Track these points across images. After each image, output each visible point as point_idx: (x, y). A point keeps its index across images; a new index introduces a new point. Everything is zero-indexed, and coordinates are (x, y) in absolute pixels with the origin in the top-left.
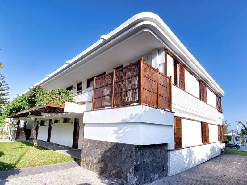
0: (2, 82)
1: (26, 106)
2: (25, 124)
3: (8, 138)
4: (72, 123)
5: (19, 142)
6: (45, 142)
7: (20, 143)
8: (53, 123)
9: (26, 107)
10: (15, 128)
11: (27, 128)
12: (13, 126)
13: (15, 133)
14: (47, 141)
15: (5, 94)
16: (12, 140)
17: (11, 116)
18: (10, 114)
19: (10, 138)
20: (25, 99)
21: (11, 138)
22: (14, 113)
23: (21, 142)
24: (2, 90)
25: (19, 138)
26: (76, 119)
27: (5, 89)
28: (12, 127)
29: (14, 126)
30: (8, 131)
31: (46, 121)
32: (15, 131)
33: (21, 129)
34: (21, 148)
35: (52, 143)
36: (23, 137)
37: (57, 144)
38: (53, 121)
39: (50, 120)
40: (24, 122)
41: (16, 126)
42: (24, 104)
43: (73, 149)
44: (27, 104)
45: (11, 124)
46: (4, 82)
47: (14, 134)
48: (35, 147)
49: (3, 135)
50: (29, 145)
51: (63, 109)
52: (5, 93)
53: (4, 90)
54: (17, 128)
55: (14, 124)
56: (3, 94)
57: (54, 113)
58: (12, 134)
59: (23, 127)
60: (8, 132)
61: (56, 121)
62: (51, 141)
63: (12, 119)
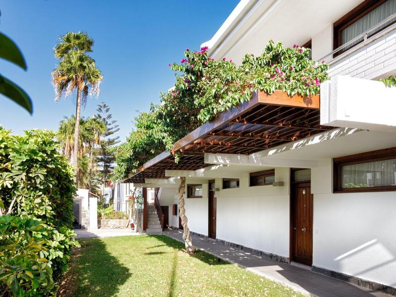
0: (107, 118)
1: (164, 138)
2: (156, 195)
3: (130, 226)
4: (281, 184)
5: (151, 236)
6: (203, 236)
7: (153, 238)
8: (218, 190)
9: (164, 141)
10: (140, 205)
11: (161, 205)
12: (136, 201)
13: (141, 216)
14: (207, 235)
15: (114, 140)
16: (137, 231)
17: (131, 176)
18: (128, 171)
19: (132, 226)
20: (160, 116)
21: (136, 226)
22: (136, 168)
23: (154, 236)
24: (110, 134)
25: (149, 226)
26: (293, 171)
27: (113, 130)
28: (134, 202)
29: (138, 202)
30: (128, 211)
31: (200, 185)
32: (139, 211)
33: (151, 207)
34: (161, 253)
35: (223, 242)
36: (156, 225)
37: (237, 246)
38: (219, 184)
39: (211, 183)
40: (154, 191)
41: (141, 200)
42: (159, 133)
43: (293, 264)
44: (165, 132)
45: (130, 198)
46: (109, 117)
47: (140, 219)
48: (189, 252)
49: (121, 220)
50: (175, 248)
51: (315, 114)
52: (115, 138)
53: (112, 133)
54: (143, 205)
55: (137, 196)
56: (111, 140)
57: (242, 153)
58: (136, 218)
59: (153, 201)
60: (128, 213)
61: (226, 184)
62: (219, 236)
63: (132, 184)
